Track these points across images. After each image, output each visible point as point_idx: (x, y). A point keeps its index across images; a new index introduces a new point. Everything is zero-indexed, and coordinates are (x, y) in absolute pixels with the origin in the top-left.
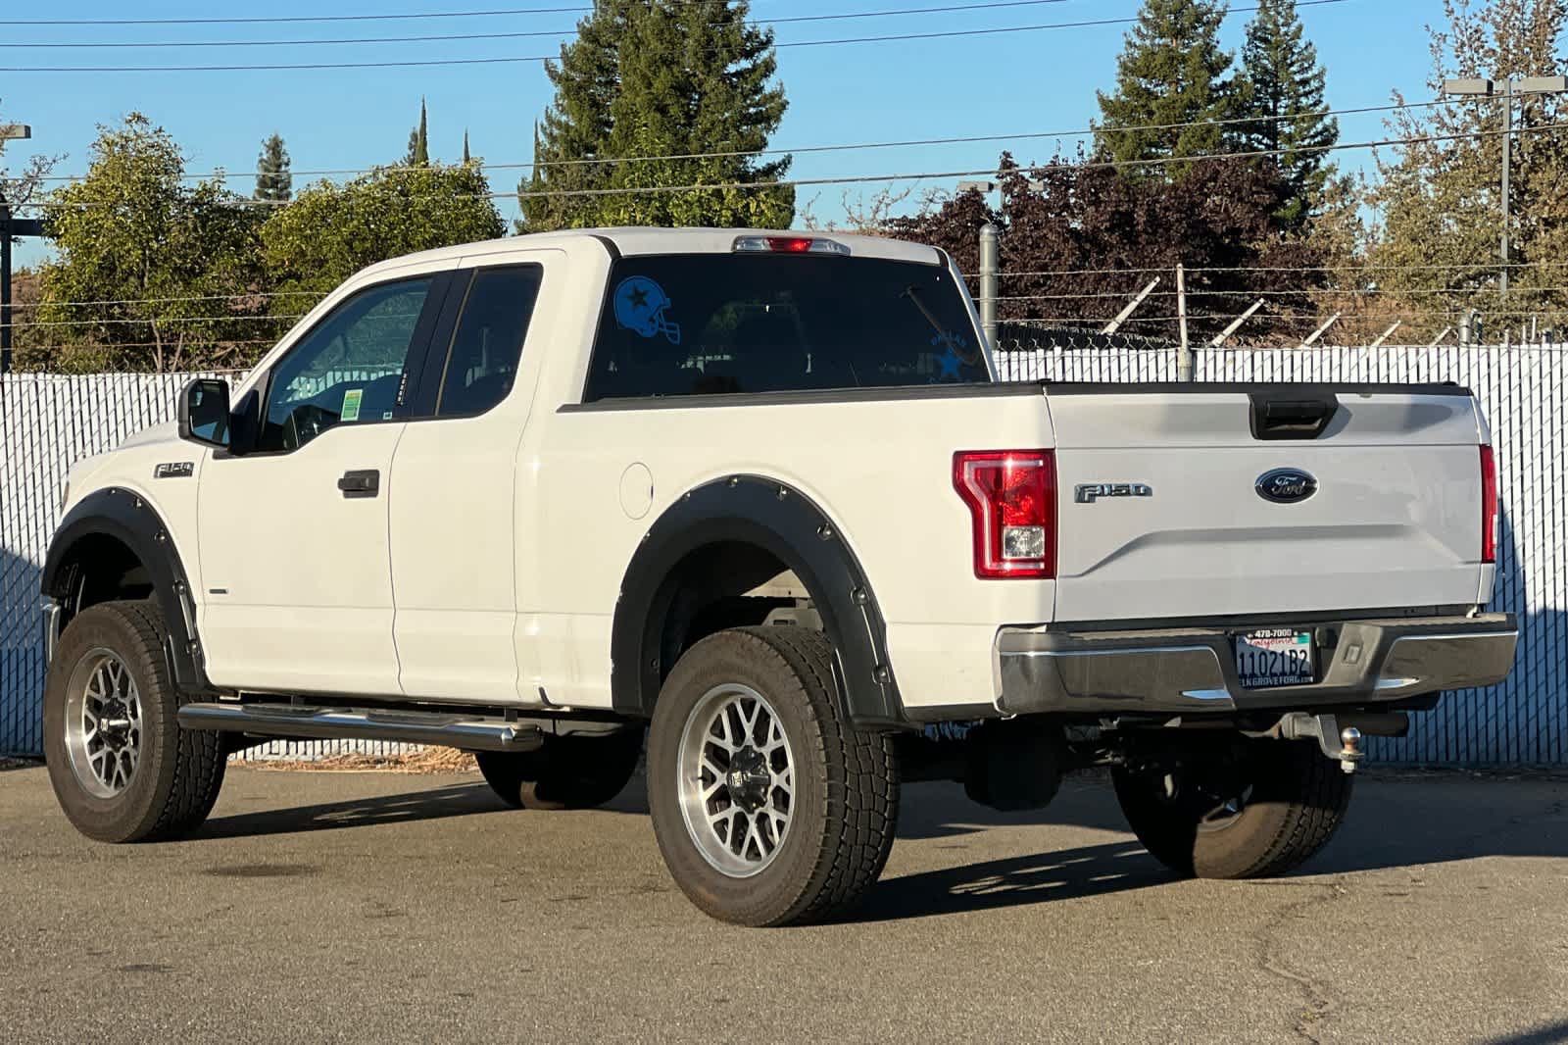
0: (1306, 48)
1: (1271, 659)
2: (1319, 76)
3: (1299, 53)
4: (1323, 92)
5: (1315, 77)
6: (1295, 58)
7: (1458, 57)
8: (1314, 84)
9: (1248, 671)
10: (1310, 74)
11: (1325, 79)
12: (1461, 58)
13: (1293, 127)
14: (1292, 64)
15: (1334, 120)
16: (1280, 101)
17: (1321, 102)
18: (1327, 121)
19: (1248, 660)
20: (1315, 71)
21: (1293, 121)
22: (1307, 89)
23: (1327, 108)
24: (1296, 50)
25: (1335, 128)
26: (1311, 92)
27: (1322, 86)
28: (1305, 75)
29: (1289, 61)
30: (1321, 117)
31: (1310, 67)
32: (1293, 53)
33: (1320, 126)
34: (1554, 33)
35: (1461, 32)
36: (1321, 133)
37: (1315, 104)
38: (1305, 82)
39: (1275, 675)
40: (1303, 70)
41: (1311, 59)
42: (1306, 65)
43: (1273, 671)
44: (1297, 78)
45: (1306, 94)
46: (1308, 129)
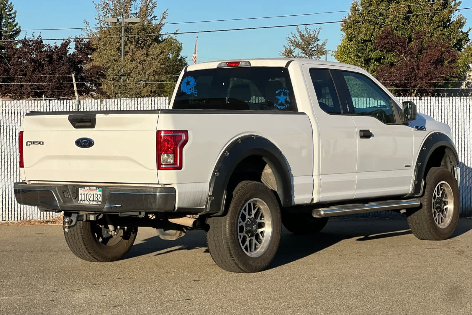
0: (10, 4)
1: (90, 196)
2: (15, 13)
3: (8, 6)
4: (16, 18)
5: (13, 13)
6: (6, 7)
7: (102, 11)
8: (13, 16)
9: (83, 199)
10: (11, 13)
11: (16, 14)
12: (103, 11)
13: (6, 28)
14: (6, 9)
15: (20, 27)
16: (3, 20)
17: (15, 21)
18: (17, 27)
19: (83, 196)
20: (13, 11)
21: (7, 27)
22: (11, 17)
23: (17, 23)
24: (7, 5)
25: (20, 29)
26: (12, 18)
27: (15, 16)
28: (10, 13)
29: (5, 8)
30: (16, 25)
31: (12, 10)
32: (6, 6)
33: (15, 29)
34: (131, 5)
35: (103, 3)
36: (15, 31)
37: (13, 22)
38: (10, 15)
39: (91, 201)
40: (9, 11)
41: (12, 8)
42: (10, 10)
43: (90, 200)
44: (8, 13)
45: (10, 19)
46: (12, 29)
